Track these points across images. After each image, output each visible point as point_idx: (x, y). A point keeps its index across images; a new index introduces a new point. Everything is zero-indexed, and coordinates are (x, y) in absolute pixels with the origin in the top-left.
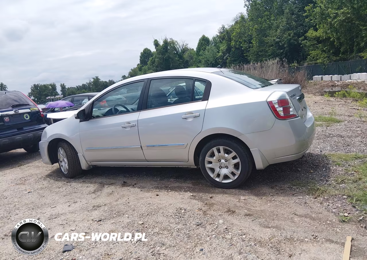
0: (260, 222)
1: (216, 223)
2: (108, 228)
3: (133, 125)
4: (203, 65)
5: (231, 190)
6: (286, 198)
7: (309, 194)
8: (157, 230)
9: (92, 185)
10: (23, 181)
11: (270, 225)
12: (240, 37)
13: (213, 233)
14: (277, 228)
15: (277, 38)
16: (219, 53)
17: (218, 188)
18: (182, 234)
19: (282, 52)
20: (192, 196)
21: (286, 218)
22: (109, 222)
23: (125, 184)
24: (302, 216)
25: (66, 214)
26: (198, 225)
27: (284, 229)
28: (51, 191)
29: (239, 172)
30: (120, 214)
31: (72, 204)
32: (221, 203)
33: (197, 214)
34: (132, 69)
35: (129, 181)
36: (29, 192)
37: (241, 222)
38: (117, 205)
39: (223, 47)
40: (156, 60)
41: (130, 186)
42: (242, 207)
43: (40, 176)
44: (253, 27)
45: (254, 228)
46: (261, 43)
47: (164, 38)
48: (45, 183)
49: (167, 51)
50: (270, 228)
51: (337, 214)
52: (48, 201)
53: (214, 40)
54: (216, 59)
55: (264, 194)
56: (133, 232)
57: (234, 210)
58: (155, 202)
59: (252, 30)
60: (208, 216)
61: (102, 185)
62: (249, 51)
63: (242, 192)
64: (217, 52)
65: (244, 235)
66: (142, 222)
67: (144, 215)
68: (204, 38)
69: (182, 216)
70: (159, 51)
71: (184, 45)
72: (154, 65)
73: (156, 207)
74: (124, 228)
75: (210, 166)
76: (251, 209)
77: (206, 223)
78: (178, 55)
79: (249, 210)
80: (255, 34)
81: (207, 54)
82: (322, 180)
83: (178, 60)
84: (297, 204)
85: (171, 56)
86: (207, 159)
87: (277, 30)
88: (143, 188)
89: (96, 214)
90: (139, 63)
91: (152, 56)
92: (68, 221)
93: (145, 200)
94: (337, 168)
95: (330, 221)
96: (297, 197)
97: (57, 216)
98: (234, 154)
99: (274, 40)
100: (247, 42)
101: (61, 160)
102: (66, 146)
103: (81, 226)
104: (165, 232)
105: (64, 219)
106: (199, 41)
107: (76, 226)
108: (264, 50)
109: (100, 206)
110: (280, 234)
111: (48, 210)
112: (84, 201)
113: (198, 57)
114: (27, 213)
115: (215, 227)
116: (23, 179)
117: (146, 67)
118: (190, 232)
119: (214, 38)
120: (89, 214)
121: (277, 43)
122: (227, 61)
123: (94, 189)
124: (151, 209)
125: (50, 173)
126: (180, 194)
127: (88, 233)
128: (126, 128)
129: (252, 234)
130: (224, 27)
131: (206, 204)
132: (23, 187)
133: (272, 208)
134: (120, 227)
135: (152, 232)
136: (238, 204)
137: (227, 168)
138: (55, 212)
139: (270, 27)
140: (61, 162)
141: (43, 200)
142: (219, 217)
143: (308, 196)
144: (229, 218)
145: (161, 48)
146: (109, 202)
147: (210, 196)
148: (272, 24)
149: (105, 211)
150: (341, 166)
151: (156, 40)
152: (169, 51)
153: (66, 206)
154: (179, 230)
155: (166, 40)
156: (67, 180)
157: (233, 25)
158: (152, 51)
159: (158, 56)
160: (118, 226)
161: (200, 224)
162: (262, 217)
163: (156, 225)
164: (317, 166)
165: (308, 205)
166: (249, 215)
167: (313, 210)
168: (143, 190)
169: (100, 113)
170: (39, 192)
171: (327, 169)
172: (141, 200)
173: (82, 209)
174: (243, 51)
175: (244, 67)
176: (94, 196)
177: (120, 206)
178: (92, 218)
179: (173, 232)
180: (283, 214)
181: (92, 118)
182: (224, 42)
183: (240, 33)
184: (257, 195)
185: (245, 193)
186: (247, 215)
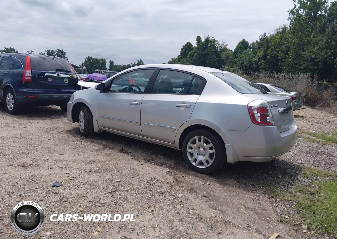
0: (211, 204)
1: (176, 196)
2: (93, 178)
3: (138, 103)
4: (237, 66)
5: (203, 175)
6: (244, 192)
7: (266, 193)
8: (127, 189)
9: (97, 145)
10: (48, 131)
11: (218, 208)
12: (278, 47)
13: (169, 202)
14: (222, 211)
15: (314, 54)
16: (255, 58)
17: (193, 171)
18: (145, 196)
19: (316, 69)
20: (169, 171)
21: (234, 206)
22: (95, 175)
23: (122, 151)
24: (248, 209)
25: (68, 161)
26: (160, 194)
27: (227, 214)
28: (65, 143)
29: (212, 162)
30: (107, 171)
31: (76, 155)
32: (189, 182)
33: (165, 186)
34: (172, 59)
35: (126, 149)
36: (49, 140)
37: (195, 200)
38: (108, 164)
39: (260, 53)
40: (195, 54)
41: (125, 153)
42: (204, 190)
43: (62, 130)
44: (293, 40)
45: (203, 206)
46: (298, 56)
47: (206, 36)
48: (64, 136)
49: (207, 48)
50: (216, 210)
51: (280, 215)
52: (60, 149)
53: (252, 46)
54: (251, 63)
55: (228, 185)
56: (109, 185)
57: (195, 190)
58: (137, 169)
59: (291, 42)
60: (172, 190)
61: (105, 147)
62: (284, 61)
63: (211, 178)
64: (253, 57)
65: (192, 209)
66: (119, 181)
67: (124, 176)
68: (244, 42)
69: (152, 184)
70: (199, 47)
71: (224, 45)
72: (192, 58)
73: (136, 173)
74: (104, 181)
75: (190, 151)
76: (210, 193)
77: (167, 194)
78: (216, 54)
79: (208, 193)
80: (293, 47)
81: (244, 57)
82: (285, 185)
83: (215, 58)
84: (251, 199)
85: (209, 53)
86: (190, 144)
87: (315, 47)
88: (135, 157)
89: (89, 167)
90: (180, 54)
91: (192, 50)
92: (67, 166)
93: (131, 165)
94: (305, 179)
95: (270, 218)
96: (254, 194)
97: (62, 161)
98: (211, 145)
99: (310, 56)
100: (284, 53)
101: (81, 120)
102: (86, 110)
103: (74, 172)
104: (133, 192)
105: (65, 164)
106: (239, 44)
107: (71, 171)
108: (299, 63)
109: (95, 162)
110: (221, 216)
111: (57, 156)
112: (86, 155)
113: (234, 59)
114: (41, 154)
115: (173, 198)
116: (50, 129)
117: (184, 59)
118: (151, 197)
119: (253, 44)
120: (85, 165)
121: (313, 59)
122: (261, 67)
123: (98, 148)
124: (132, 173)
125: (72, 129)
126: (160, 168)
127: (77, 178)
128: (132, 105)
129: (199, 210)
130: (265, 35)
131: (176, 180)
132: (47, 135)
133: (227, 196)
134: (102, 180)
135: (123, 189)
136: (202, 187)
137: (203, 156)
138: (61, 157)
139: (309, 43)
140: (80, 122)
141: (57, 148)
142: (180, 192)
143: (263, 195)
144: (188, 195)
145: (202, 45)
146: (103, 161)
147: (183, 175)
148: (312, 40)
149: (97, 166)
150: (308, 179)
151: (199, 37)
152: (208, 49)
153: (71, 156)
154: (143, 193)
155: (208, 37)
156: (81, 138)
157: (274, 34)
158: (193, 46)
159: (197, 51)
160: (100, 179)
161: (163, 194)
162: (215, 201)
163: (128, 185)
164: (288, 173)
165: (259, 201)
166: (206, 197)
167: (261, 207)
168: (134, 158)
169: (117, 89)
170: (57, 141)
171: (294, 178)
172: (128, 165)
173: (81, 160)
174: (278, 60)
175: (274, 76)
176: (95, 153)
177: (110, 165)
178: (85, 169)
179: (138, 193)
180: (234, 203)
181: (110, 91)
182: (262, 49)
183: (278, 43)
184: (221, 184)
185: (212, 180)
186: (204, 196)
